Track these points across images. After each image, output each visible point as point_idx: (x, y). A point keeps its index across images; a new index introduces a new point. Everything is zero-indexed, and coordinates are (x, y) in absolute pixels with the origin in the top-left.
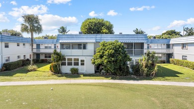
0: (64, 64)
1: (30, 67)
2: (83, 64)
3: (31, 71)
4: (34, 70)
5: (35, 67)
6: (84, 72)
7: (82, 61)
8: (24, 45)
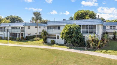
0: (49, 38)
1: (36, 39)
2: (58, 38)
3: (36, 40)
4: (38, 40)
5: (39, 38)
6: (59, 42)
7: (58, 36)
8: (40, 27)
